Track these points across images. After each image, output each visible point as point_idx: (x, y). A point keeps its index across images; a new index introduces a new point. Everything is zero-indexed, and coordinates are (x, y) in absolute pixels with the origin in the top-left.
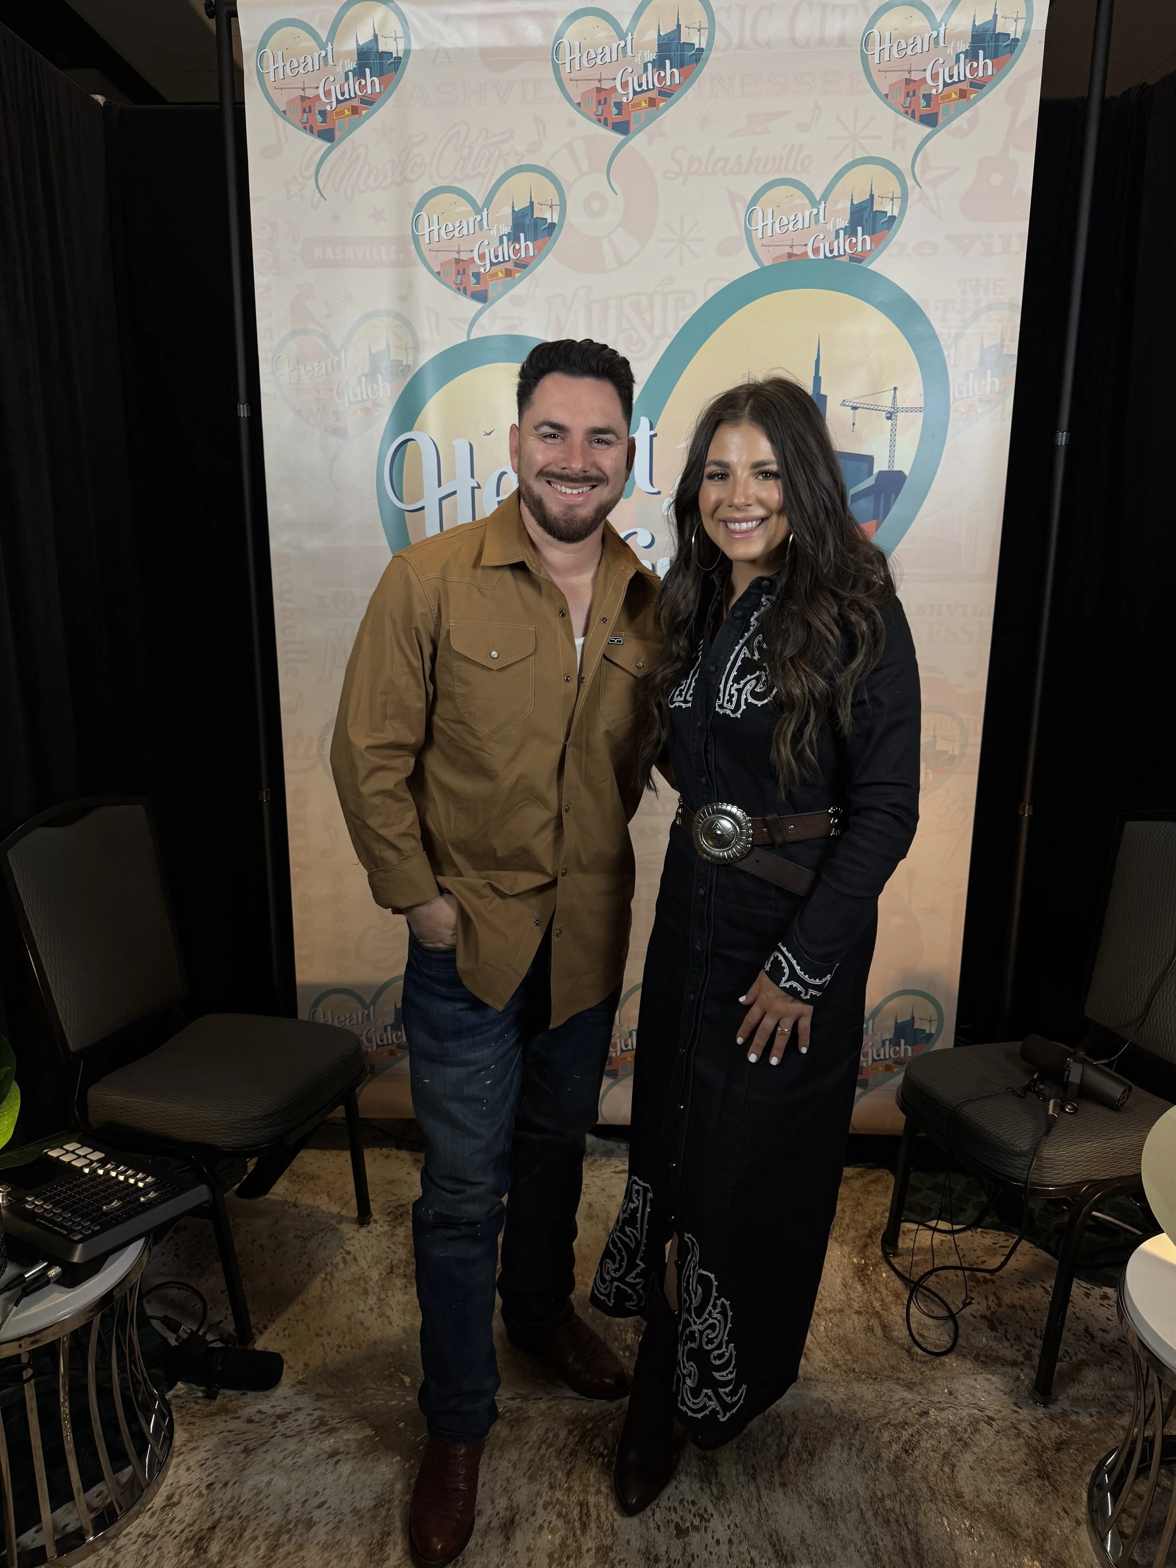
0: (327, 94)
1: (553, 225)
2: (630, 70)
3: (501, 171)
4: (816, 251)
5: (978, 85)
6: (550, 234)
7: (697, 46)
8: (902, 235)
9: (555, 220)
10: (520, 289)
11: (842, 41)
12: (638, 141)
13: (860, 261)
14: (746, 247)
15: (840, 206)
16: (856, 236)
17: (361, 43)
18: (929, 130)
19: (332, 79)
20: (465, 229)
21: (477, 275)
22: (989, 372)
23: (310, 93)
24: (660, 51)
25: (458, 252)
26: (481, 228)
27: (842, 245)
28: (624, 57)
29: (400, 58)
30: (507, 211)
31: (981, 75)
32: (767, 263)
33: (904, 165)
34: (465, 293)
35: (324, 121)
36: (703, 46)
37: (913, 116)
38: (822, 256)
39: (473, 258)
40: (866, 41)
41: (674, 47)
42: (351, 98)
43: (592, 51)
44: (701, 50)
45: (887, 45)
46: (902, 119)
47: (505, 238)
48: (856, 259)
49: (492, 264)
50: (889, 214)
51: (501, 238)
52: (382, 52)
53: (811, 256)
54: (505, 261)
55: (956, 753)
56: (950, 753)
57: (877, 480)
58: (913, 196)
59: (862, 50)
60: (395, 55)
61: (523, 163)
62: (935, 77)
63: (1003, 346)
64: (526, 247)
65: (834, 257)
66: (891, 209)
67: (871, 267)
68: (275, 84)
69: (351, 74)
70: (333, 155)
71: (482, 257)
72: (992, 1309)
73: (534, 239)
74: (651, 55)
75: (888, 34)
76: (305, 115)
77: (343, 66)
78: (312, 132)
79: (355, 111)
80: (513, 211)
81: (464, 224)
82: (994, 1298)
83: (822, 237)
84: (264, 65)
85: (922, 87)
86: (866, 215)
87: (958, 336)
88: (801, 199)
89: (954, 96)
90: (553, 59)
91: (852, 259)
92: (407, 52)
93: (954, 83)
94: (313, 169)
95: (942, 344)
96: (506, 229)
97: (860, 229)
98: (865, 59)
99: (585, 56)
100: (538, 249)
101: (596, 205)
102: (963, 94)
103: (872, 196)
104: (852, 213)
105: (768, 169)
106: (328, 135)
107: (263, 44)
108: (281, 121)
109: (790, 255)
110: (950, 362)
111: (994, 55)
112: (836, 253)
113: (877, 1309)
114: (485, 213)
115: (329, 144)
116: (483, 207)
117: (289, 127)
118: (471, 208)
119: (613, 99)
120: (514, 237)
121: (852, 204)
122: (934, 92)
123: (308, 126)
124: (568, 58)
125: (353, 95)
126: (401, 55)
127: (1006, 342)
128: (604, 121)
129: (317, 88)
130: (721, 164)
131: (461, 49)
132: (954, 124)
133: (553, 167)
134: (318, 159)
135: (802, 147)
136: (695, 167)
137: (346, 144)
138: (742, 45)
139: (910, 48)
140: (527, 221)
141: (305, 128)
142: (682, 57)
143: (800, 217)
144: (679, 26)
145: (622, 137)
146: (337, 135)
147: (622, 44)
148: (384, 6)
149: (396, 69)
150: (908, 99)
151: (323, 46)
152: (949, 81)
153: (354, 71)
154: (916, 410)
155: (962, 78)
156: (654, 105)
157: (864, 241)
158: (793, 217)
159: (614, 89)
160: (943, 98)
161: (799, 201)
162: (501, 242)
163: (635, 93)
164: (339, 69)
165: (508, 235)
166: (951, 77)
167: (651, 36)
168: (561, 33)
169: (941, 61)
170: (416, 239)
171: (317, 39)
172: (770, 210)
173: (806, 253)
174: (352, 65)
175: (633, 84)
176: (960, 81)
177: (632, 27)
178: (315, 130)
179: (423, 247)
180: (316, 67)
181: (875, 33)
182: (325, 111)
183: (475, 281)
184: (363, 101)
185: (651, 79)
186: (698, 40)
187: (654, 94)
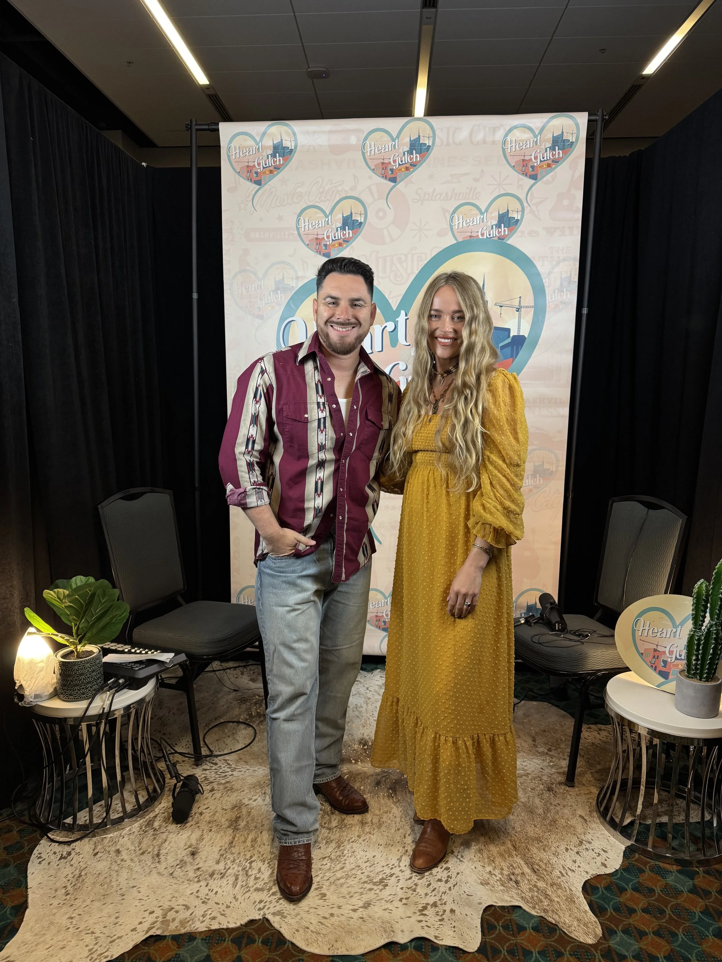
0: (259, 164)
1: (361, 223)
2: (397, 155)
3: (338, 199)
4: (483, 235)
5: (556, 161)
6: (360, 227)
7: (427, 145)
8: (522, 227)
9: (362, 221)
11: (493, 142)
12: (401, 186)
13: (503, 239)
14: (450, 233)
15: (493, 215)
16: (501, 228)
17: (275, 143)
18: (533, 181)
19: (261, 158)
20: (320, 225)
21: (326, 245)
22: (565, 289)
23: (251, 164)
24: (410, 146)
25: (317, 235)
26: (328, 224)
27: (495, 232)
28: (395, 149)
29: (293, 149)
30: (340, 216)
31: (557, 157)
32: (460, 240)
33: (522, 197)
34: (320, 254)
35: (257, 176)
36: (430, 144)
37: (526, 175)
38: (485, 237)
39: (324, 238)
40: (504, 142)
41: (417, 145)
42: (269, 166)
43: (380, 147)
44: (429, 146)
45: (514, 145)
46: (521, 177)
47: (339, 229)
48: (501, 238)
49: (333, 240)
50: (516, 218)
52: (284, 147)
53: (480, 237)
54: (339, 239)
55: (554, 470)
56: (551, 470)
57: (512, 339)
58: (527, 211)
59: (502, 146)
60: (290, 148)
61: (348, 195)
62: (536, 158)
63: (571, 277)
64: (348, 233)
65: (491, 237)
66: (517, 216)
67: (508, 242)
68: (236, 160)
69: (270, 156)
70: (261, 191)
71: (328, 237)
73: (352, 230)
74: (407, 148)
75: (514, 139)
76: (248, 173)
77: (266, 152)
78: (251, 181)
79: (271, 172)
80: (343, 216)
81: (320, 222)
83: (485, 228)
84: (230, 151)
85: (530, 163)
86: (505, 219)
87: (549, 273)
88: (475, 211)
89: (545, 166)
90: (362, 150)
91: (499, 238)
92: (296, 147)
93: (545, 160)
94: (251, 197)
95: (542, 276)
96: (340, 225)
97: (503, 225)
98: (504, 150)
99: (377, 149)
100: (354, 234)
101: (381, 214)
102: (549, 165)
103: (508, 210)
104: (499, 218)
105: (460, 198)
106: (258, 183)
107: (230, 142)
108: (237, 176)
109: (471, 236)
110: (546, 285)
111: (562, 149)
112: (492, 236)
114: (330, 217)
115: (259, 187)
116: (329, 214)
117: (240, 178)
118: (323, 215)
119: (389, 167)
120: (343, 229)
121: (499, 214)
122: (536, 164)
123: (250, 179)
124: (369, 150)
128: (385, 177)
129: (254, 162)
130: (438, 197)
131: (321, 145)
132: (545, 179)
133: (362, 197)
134: (253, 193)
135: (476, 188)
136: (426, 198)
137: (267, 187)
138: (448, 144)
139: (524, 145)
140: (349, 221)
141: (248, 179)
142: (421, 149)
143: (475, 219)
144: (419, 136)
145: (394, 184)
146: (263, 183)
147: (394, 143)
148: (286, 127)
149: (290, 154)
150: (524, 168)
151: (257, 144)
152: (542, 160)
153: (271, 155)
154: (530, 307)
155: (548, 158)
156: (408, 170)
157: (505, 230)
158: (472, 219)
159: (390, 163)
160: (540, 167)
161: (475, 212)
162: (337, 230)
163: (399, 165)
164: (264, 154)
165: (340, 227)
166: (543, 158)
167: (407, 140)
168: (366, 139)
169: (539, 151)
170: (298, 229)
171: (254, 140)
172: (461, 216)
173: (478, 236)
174: (270, 152)
175: (398, 161)
176: (547, 160)
177: (398, 136)
178: (253, 181)
179: (301, 233)
180: (254, 153)
181: (509, 138)
182: (258, 172)
183: (325, 248)
184: (275, 168)
185: (407, 158)
186: (428, 142)
187: (408, 165)
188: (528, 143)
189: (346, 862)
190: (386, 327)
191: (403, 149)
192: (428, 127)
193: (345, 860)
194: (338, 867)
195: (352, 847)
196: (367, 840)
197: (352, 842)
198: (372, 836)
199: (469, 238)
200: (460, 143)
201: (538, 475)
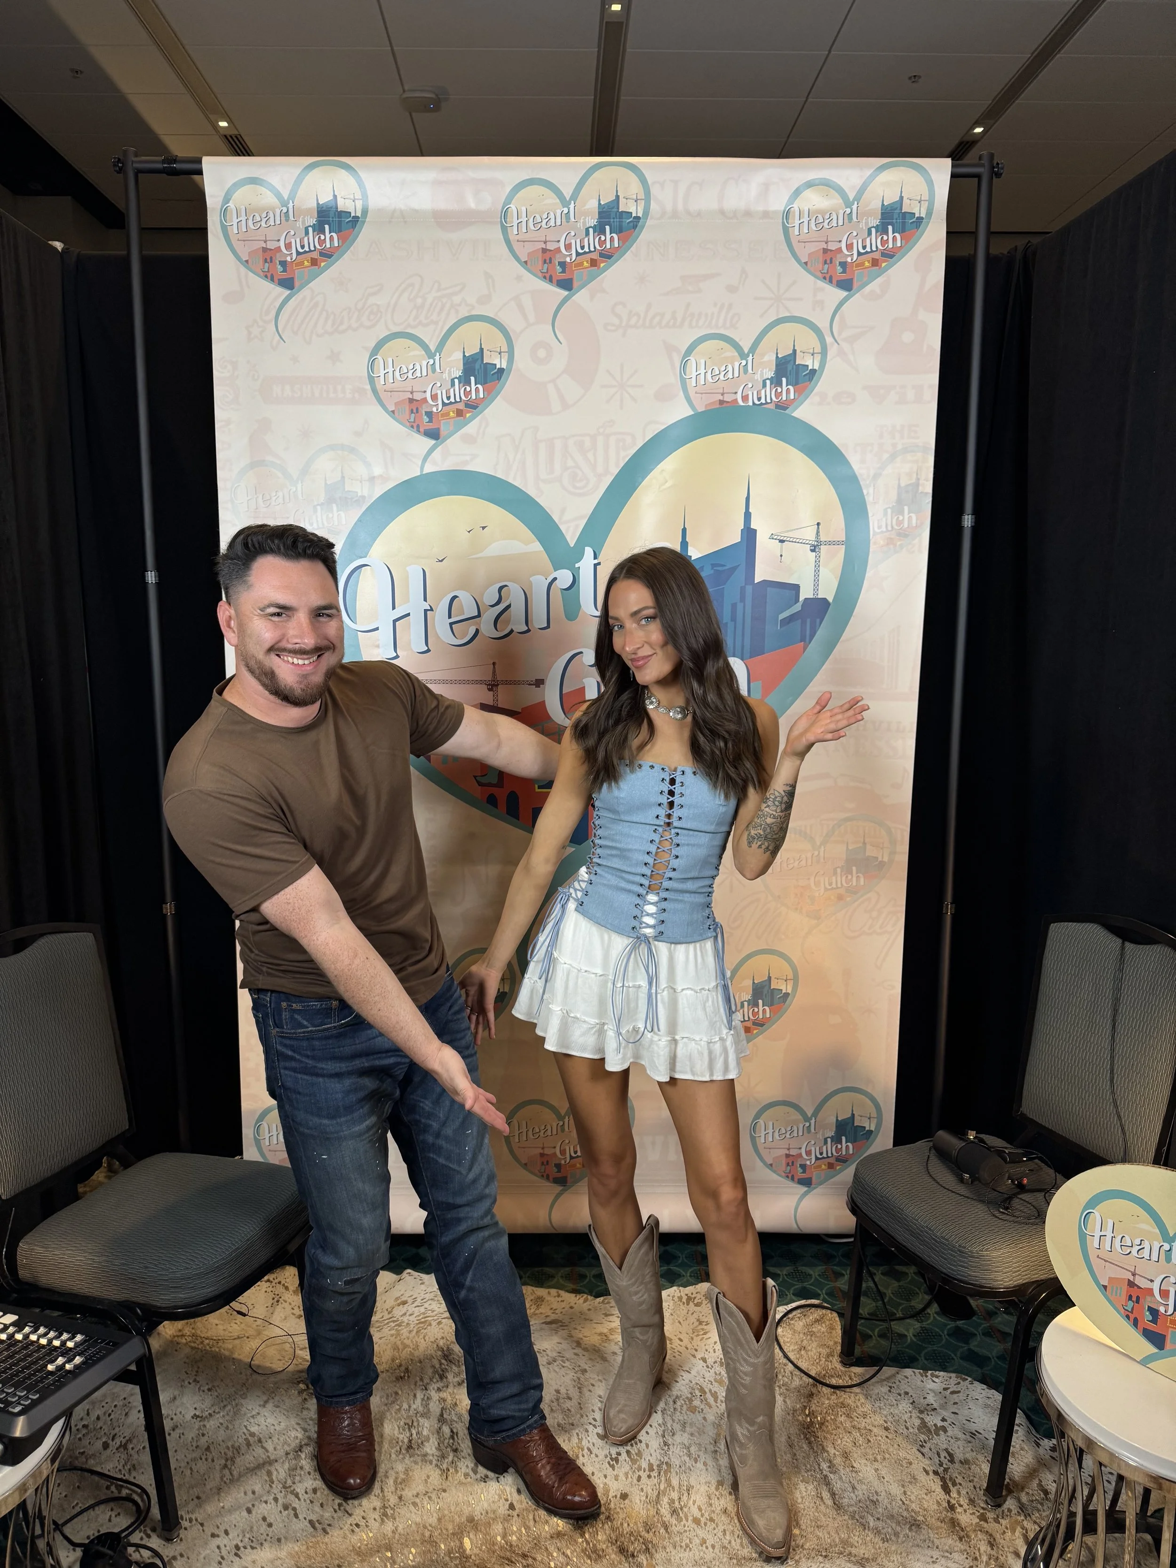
0: (288, 246)
1: (502, 370)
2: (573, 234)
3: (453, 320)
4: (745, 398)
5: (889, 255)
6: (499, 379)
7: (634, 215)
8: (822, 385)
9: (504, 366)
10: (471, 428)
11: (766, 215)
12: (581, 297)
13: (785, 408)
14: (681, 393)
15: (766, 358)
16: (781, 386)
17: (320, 202)
18: (845, 293)
19: (292, 233)
20: (418, 372)
21: (430, 414)
22: (906, 508)
23: (271, 245)
24: (600, 218)
25: (412, 393)
26: (434, 371)
27: (769, 394)
28: (568, 222)
29: (358, 217)
30: (458, 356)
31: (890, 246)
32: (701, 409)
33: (823, 325)
34: (418, 431)
35: (285, 271)
36: (640, 215)
37: (831, 281)
38: (750, 403)
39: (426, 398)
40: (787, 214)
41: (613, 215)
42: (310, 251)
43: (538, 217)
44: (637, 218)
45: (806, 219)
46: (821, 284)
47: (456, 381)
48: (782, 406)
49: (444, 404)
50: (810, 368)
51: (453, 381)
52: (341, 211)
53: (741, 403)
54: (456, 402)
55: (886, 859)
56: (880, 859)
57: (803, 606)
58: (832, 351)
59: (783, 223)
60: (353, 215)
61: (474, 313)
62: (849, 247)
63: (919, 485)
64: (476, 390)
65: (762, 404)
66: (812, 363)
67: (795, 414)
68: (240, 237)
69: (310, 229)
70: (292, 302)
71: (434, 397)
72: (945, 1466)
73: (484, 383)
74: (592, 221)
75: (807, 209)
76: (267, 265)
77: (303, 222)
78: (272, 280)
79: (314, 262)
80: (464, 356)
81: (418, 367)
82: (947, 1455)
83: (750, 385)
84: (228, 218)
85: (838, 256)
86: (790, 367)
87: (876, 476)
88: (730, 352)
89: (867, 264)
90: (501, 221)
91: (778, 406)
92: (365, 212)
93: (867, 253)
94: (273, 313)
95: (862, 484)
96: (458, 372)
97: (784, 380)
98: (786, 231)
99: (531, 220)
100: (488, 391)
101: (542, 353)
102: (875, 263)
103: (795, 351)
104: (777, 365)
105: (701, 324)
106: (288, 283)
107: (227, 200)
108: (243, 269)
109: (721, 402)
110: (869, 499)
111: (902, 229)
112: (763, 401)
113: (825, 1473)
114: (437, 358)
115: (288, 292)
116: (436, 351)
117: (251, 274)
118: (423, 353)
119: (557, 259)
120: (465, 380)
121: (777, 357)
122: (849, 260)
123: (269, 275)
124: (515, 222)
125: (312, 249)
126: (359, 214)
127: (922, 482)
128: (549, 278)
129: (279, 240)
130: (657, 319)
131: (417, 211)
132: (868, 289)
133: (504, 318)
134: (277, 304)
135: (730, 306)
136: (633, 321)
137: (305, 293)
138: (675, 214)
139: (827, 222)
140: (477, 366)
141: (266, 276)
142: (621, 224)
143: (730, 368)
144: (618, 197)
145: (566, 293)
146: (297, 284)
147: (566, 210)
148: (344, 171)
149: (354, 227)
150: (826, 266)
151: (284, 204)
152: (862, 251)
153: (314, 226)
154: (838, 543)
155: (874, 249)
156: (596, 265)
157: (788, 391)
158: (723, 368)
159: (558, 250)
160: (857, 266)
161: (728, 354)
162: (453, 385)
163: (578, 254)
164: (299, 224)
165: (459, 378)
166: (864, 247)
167: (592, 205)
168: (508, 200)
169: (855, 234)
170: (371, 380)
171: (279, 196)
172: (703, 361)
173: (736, 400)
174: (312, 221)
175: (576, 246)
176: (872, 251)
177: (575, 196)
178: (276, 279)
179: (378, 387)
180: (278, 222)
181: (795, 206)
182: (286, 261)
183: (428, 420)
184: (322, 254)
185: (592, 242)
186: (635, 209)
187: (595, 256)
188: (834, 217)
190: (555, 579)
191: (584, 223)
192: (635, 180)
199: (718, 406)
200: (699, 214)
201: (854, 868)
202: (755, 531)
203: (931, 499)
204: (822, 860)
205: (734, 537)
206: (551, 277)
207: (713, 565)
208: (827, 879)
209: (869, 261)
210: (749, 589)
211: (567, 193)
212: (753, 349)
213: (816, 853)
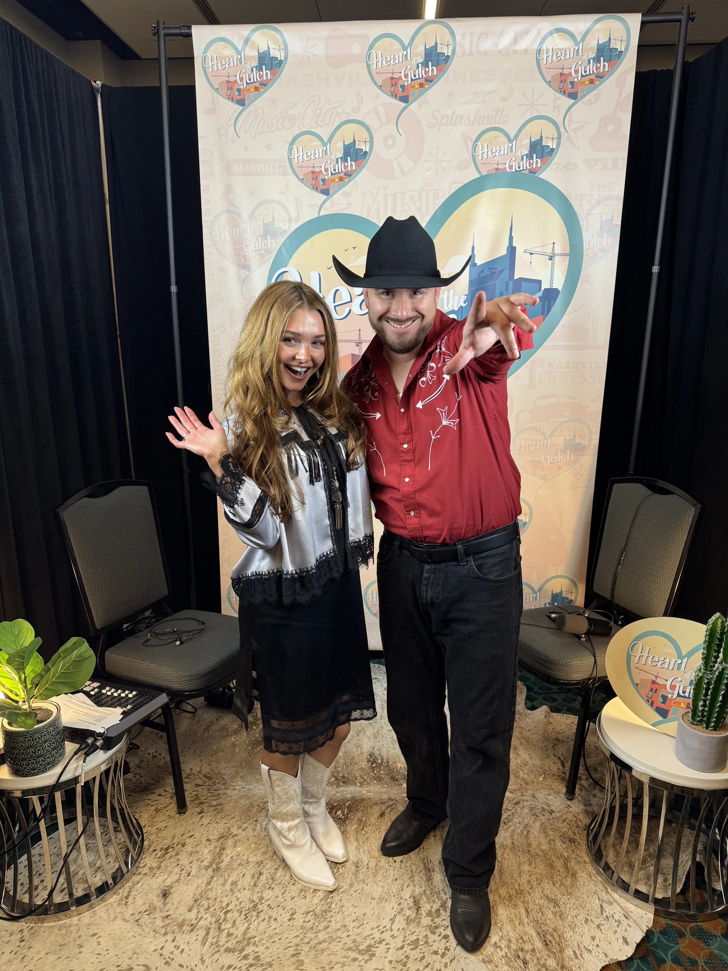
0: (241, 79)
1: (366, 153)
2: (409, 67)
3: (337, 123)
4: (511, 167)
5: (600, 77)
6: (364, 158)
7: (446, 54)
8: (558, 158)
9: (367, 150)
10: (347, 188)
11: (526, 51)
12: (413, 106)
13: (535, 173)
14: (473, 165)
15: (524, 142)
16: (533, 159)
17: (260, 52)
18: (573, 101)
19: (244, 71)
20: (317, 155)
21: (323, 180)
22: (605, 234)
23: (232, 79)
24: (426, 57)
25: (313, 167)
26: (326, 154)
27: (525, 164)
28: (406, 60)
29: (282, 61)
30: (341, 145)
31: (602, 71)
33: (559, 121)
34: (317, 190)
35: (239, 94)
36: (450, 54)
37: (564, 94)
38: (514, 170)
39: (321, 171)
40: (539, 51)
41: (433, 55)
42: (254, 82)
43: (388, 57)
44: (448, 56)
45: (551, 54)
46: (558, 95)
47: (339, 160)
48: (533, 172)
49: (332, 174)
50: (551, 147)
51: (337, 160)
52: (272, 57)
53: (508, 170)
54: (339, 173)
57: (543, 293)
58: (564, 137)
59: (537, 56)
60: (279, 59)
61: (351, 118)
63: (613, 220)
64: (351, 165)
65: (521, 170)
66: (552, 144)
67: (541, 176)
68: (212, 73)
69: (254, 69)
70: (244, 113)
71: (326, 170)
73: (355, 161)
74: (421, 59)
75: (551, 48)
76: (229, 91)
77: (250, 64)
78: (232, 100)
79: (257, 89)
80: (344, 145)
81: (317, 152)
83: (514, 159)
84: (206, 62)
85: (569, 78)
86: (538, 147)
87: (588, 215)
88: (504, 139)
89: (587, 82)
90: (367, 61)
91: (530, 172)
93: (587, 75)
94: (233, 121)
95: (579, 218)
96: (340, 155)
97: (535, 155)
98: (538, 61)
99: (384, 60)
100: (358, 166)
101: (390, 142)
102: (592, 82)
103: (541, 137)
104: (530, 146)
105: (485, 122)
106: (241, 102)
107: (206, 51)
108: (215, 94)
109: (497, 169)
110: (583, 229)
111: (609, 60)
112: (521, 169)
114: (328, 146)
115: (242, 108)
116: (327, 142)
117: (220, 97)
118: (320, 143)
119: (400, 83)
120: (344, 159)
121: (531, 141)
122: (576, 80)
123: (230, 97)
124: (375, 61)
125: (255, 80)
126: (282, 59)
127: (615, 218)
128: (394, 95)
129: (236, 76)
130: (459, 120)
131: (317, 56)
132: (587, 98)
133: (367, 121)
134: (236, 115)
135: (503, 110)
136: (444, 122)
137: (251, 108)
138: (471, 54)
139: (563, 56)
140: (352, 150)
142: (438, 60)
143: (502, 148)
144: (436, 43)
145: (405, 104)
146: (247, 102)
147: (405, 53)
148: (274, 32)
149: (280, 66)
150: (562, 84)
151: (239, 53)
152: (584, 74)
153: (256, 67)
154: (565, 255)
155: (591, 73)
156: (423, 87)
157: (537, 162)
158: (498, 148)
159: (400, 78)
160: (581, 84)
161: (502, 139)
162: (337, 162)
163: (412, 80)
164: (248, 66)
165: (341, 158)
166: (585, 72)
167: (421, 49)
168: (371, 47)
169: (580, 63)
170: (290, 161)
171: (236, 49)
172: (486, 145)
173: (505, 168)
174: (255, 63)
175: (411, 75)
177: (410, 44)
178: (234, 100)
179: (294, 165)
180: (235, 65)
181: (544, 47)
182: (240, 89)
183: (322, 183)
184: (261, 84)
185: (421, 72)
186: (447, 51)
187: (422, 81)
188: (568, 52)
189: (332, 919)
191: (416, 60)
192: (447, 31)
193: (332, 916)
194: (324, 924)
195: (341, 900)
196: (359, 891)
197: (342, 892)
198: (366, 887)
200: (486, 53)
201: (568, 451)
202: (515, 248)
203: (620, 229)
204: (549, 446)
205: (503, 251)
206: (396, 95)
207: (490, 269)
208: (552, 457)
209: (588, 81)
210: (511, 283)
211: (406, 42)
212: (516, 137)
213: (546, 442)
